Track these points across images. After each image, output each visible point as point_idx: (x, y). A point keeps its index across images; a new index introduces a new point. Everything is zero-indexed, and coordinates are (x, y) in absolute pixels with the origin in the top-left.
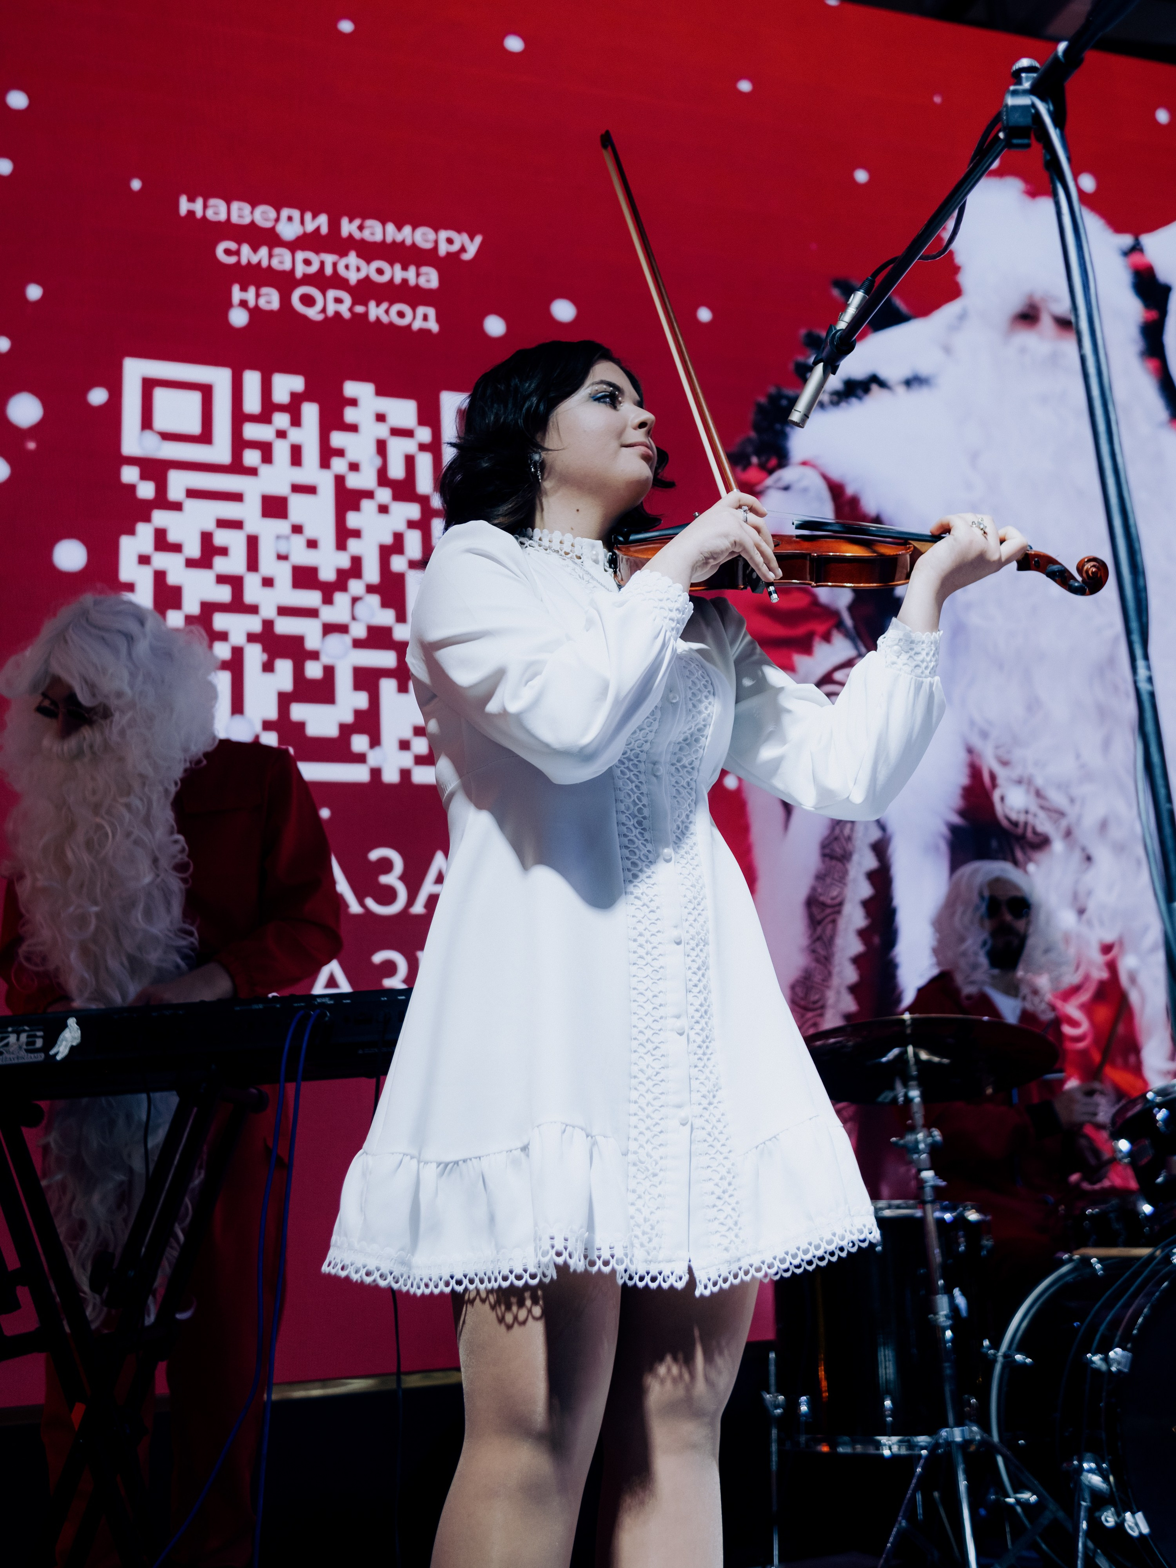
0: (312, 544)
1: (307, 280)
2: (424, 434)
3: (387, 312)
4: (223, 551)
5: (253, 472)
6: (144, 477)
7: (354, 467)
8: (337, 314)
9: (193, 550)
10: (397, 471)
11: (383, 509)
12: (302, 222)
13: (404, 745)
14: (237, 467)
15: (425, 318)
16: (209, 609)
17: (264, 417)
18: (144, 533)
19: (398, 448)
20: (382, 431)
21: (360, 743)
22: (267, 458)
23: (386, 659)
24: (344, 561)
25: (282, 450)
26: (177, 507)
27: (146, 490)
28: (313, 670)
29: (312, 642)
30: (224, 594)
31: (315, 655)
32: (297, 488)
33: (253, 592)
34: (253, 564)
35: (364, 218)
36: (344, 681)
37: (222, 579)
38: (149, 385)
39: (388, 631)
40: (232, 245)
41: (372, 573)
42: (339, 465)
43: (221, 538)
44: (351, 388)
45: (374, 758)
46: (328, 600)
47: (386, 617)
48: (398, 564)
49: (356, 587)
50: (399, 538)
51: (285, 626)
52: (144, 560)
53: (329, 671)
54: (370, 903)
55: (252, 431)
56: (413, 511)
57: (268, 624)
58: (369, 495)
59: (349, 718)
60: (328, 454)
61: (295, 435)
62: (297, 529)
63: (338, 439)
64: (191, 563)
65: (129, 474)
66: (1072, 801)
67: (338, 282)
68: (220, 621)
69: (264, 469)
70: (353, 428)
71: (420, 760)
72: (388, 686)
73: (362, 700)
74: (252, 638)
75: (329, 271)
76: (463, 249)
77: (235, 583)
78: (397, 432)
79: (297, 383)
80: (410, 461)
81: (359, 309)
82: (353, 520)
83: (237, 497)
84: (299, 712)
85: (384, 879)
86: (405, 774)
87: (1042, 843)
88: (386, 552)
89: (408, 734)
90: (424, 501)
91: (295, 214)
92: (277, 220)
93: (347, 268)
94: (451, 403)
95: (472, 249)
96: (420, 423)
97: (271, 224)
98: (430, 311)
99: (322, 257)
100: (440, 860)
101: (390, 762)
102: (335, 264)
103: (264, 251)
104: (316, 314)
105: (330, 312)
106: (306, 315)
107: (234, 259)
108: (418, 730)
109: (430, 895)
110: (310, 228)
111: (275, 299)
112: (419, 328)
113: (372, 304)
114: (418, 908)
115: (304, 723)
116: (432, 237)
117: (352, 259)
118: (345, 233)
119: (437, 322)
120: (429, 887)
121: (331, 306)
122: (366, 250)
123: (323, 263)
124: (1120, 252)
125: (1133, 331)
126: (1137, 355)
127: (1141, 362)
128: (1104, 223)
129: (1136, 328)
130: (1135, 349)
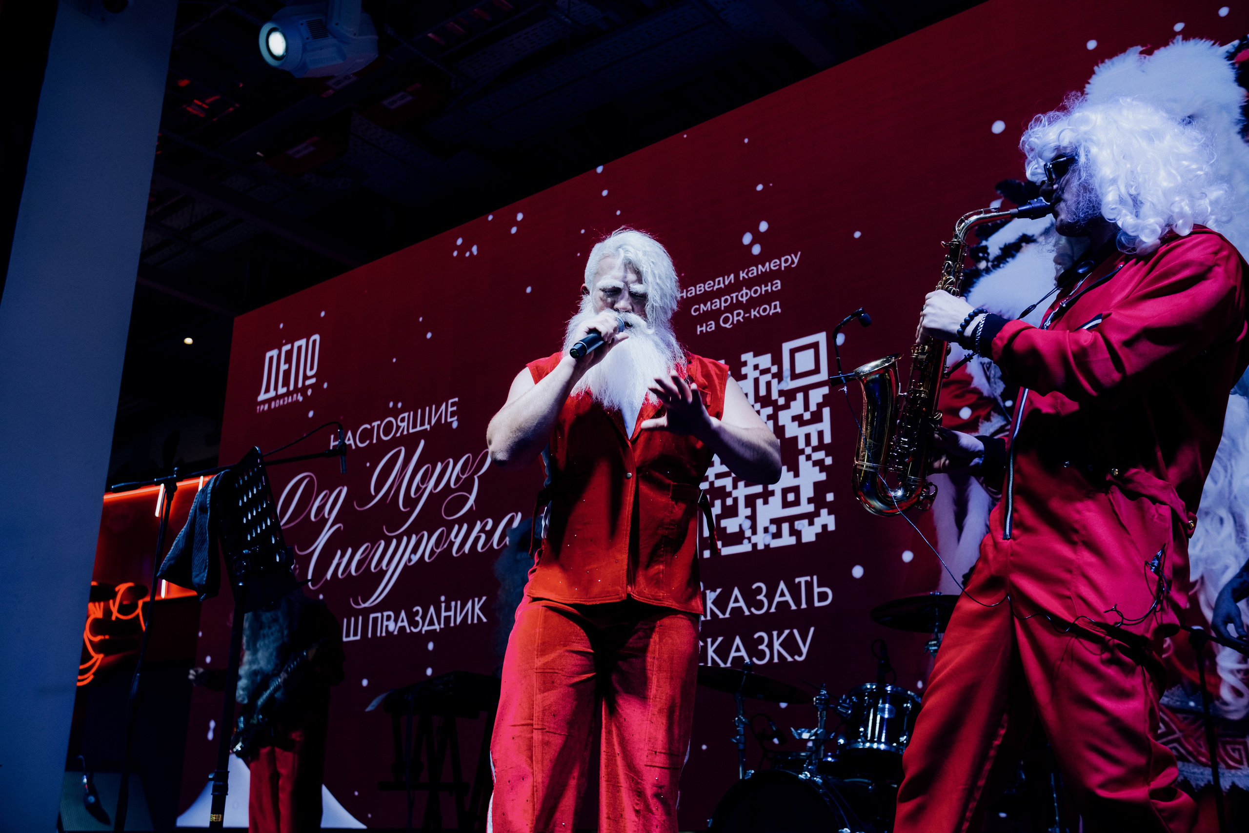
1: (726, 310)
2: (775, 369)
3: (758, 312)
8: (738, 321)
10: (763, 392)
12: (724, 282)
13: (766, 530)
19: (764, 379)
21: (748, 533)
28: (729, 501)
29: (729, 488)
31: (730, 494)
35: (748, 268)
36: (741, 503)
40: (697, 306)
45: (754, 539)
53: (736, 500)
54: (753, 610)
56: (769, 410)
57: (712, 483)
59: (743, 521)
67: (739, 305)
71: (773, 536)
73: (748, 512)
75: (735, 301)
76: (793, 262)
78: (763, 372)
80: (768, 384)
81: (747, 315)
84: (724, 523)
85: (759, 598)
86: (767, 544)
89: (767, 524)
90: (775, 404)
91: (721, 279)
92: (714, 286)
93: (742, 296)
94: (787, 347)
95: (796, 261)
96: (773, 364)
97: (711, 288)
98: (778, 303)
99: (732, 295)
100: (782, 585)
101: (761, 540)
102: (737, 296)
103: (709, 303)
104: (730, 325)
105: (735, 322)
106: (726, 328)
107: (698, 313)
108: (772, 521)
109: (778, 603)
110: (727, 283)
111: (713, 326)
112: (773, 314)
113: (752, 310)
114: (773, 610)
115: (725, 528)
116: (778, 263)
117: (744, 291)
118: (741, 279)
119: (780, 308)
120: (777, 599)
121: (736, 319)
122: (750, 283)
123: (732, 298)
124: (1226, 58)
125: (1236, 114)
126: (1239, 133)
127: (1243, 137)
128: (1212, 42)
129: (1239, 111)
130: (1237, 128)
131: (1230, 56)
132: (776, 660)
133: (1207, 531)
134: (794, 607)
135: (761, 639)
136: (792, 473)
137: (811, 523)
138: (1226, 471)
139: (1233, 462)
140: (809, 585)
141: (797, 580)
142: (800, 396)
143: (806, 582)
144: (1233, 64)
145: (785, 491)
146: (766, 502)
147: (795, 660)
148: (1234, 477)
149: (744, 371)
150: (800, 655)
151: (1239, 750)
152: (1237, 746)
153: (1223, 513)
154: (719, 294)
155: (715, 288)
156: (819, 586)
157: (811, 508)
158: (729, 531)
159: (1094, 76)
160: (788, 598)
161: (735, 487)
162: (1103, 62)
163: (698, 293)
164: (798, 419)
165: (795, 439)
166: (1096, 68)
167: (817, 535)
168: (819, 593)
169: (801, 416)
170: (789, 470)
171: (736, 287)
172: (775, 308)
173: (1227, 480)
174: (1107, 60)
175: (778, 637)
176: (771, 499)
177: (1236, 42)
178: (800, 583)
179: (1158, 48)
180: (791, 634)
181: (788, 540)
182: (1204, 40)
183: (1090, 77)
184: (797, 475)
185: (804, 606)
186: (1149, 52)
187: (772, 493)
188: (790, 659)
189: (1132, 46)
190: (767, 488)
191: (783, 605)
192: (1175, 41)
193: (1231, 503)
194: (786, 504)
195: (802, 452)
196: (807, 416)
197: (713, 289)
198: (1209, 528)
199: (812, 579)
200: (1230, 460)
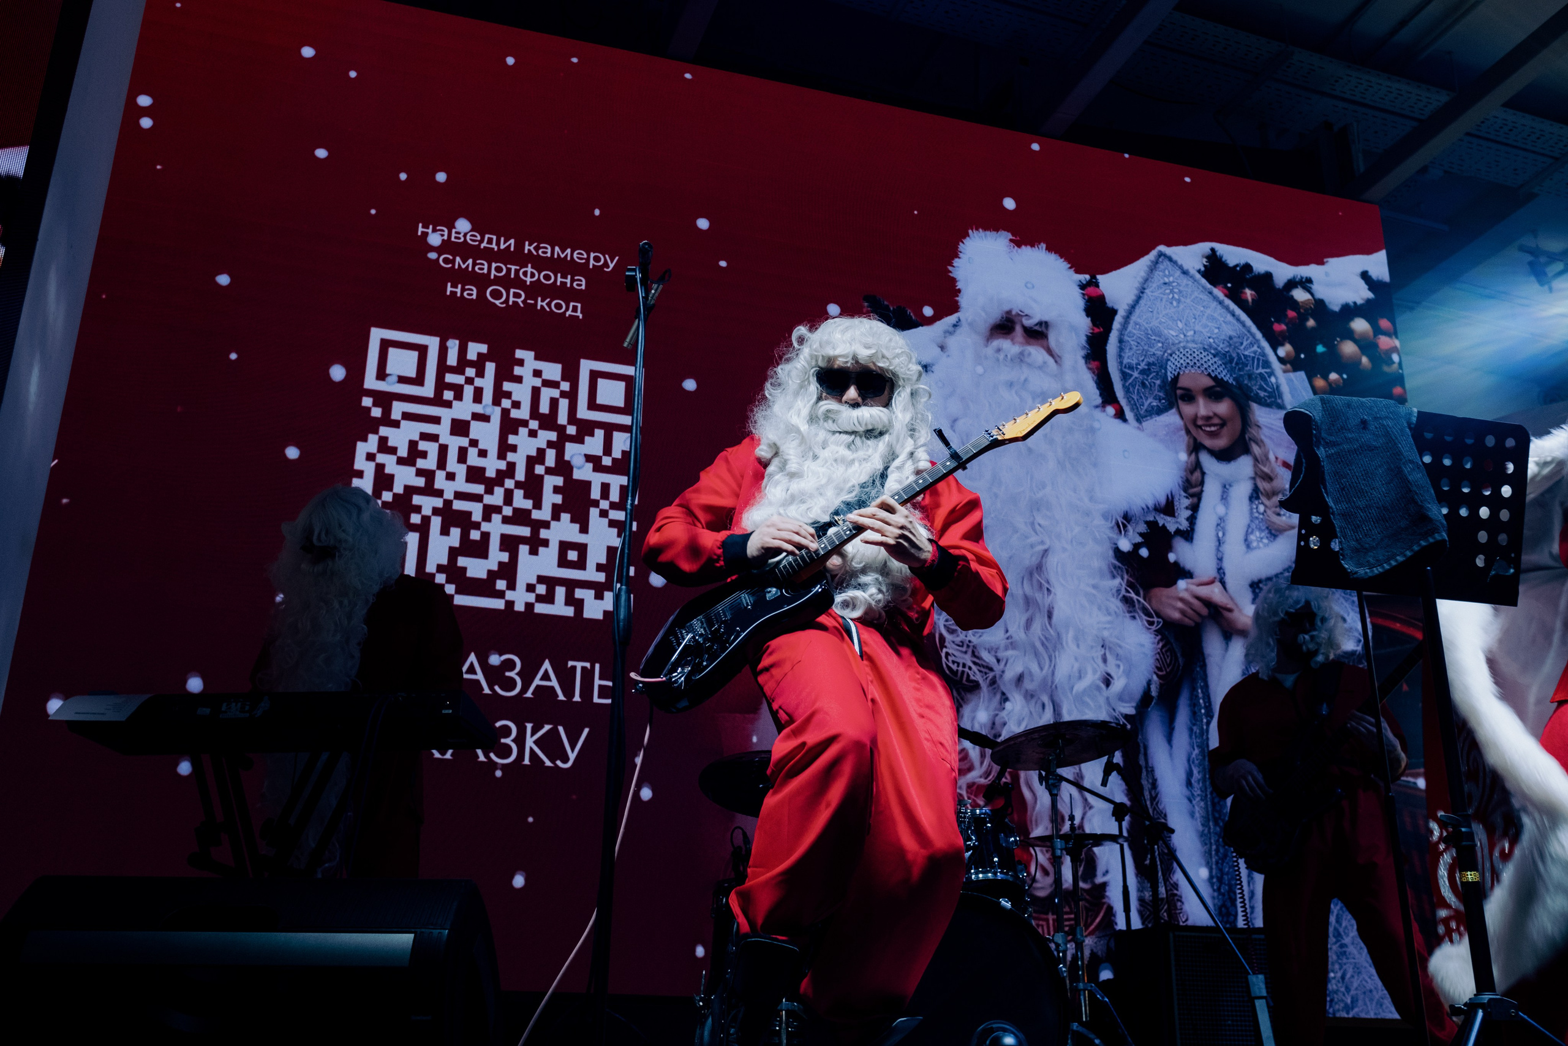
0: (483, 454)
1: (497, 281)
2: (565, 386)
3: (549, 304)
4: (424, 455)
5: (448, 405)
6: (375, 404)
7: (516, 405)
8: (516, 303)
9: (403, 452)
10: (544, 408)
11: (533, 434)
12: (498, 244)
13: (530, 588)
14: (437, 400)
15: (575, 309)
16: (410, 490)
17: (459, 370)
18: (373, 439)
19: (547, 393)
20: (538, 382)
21: (501, 585)
22: (459, 396)
23: (525, 531)
24: (502, 465)
25: (469, 391)
26: (396, 424)
27: (377, 412)
28: (475, 535)
29: (477, 516)
30: (420, 482)
31: (477, 526)
32: (477, 417)
33: (440, 481)
34: (442, 463)
35: (539, 243)
36: (494, 543)
37: (420, 473)
38: (385, 345)
39: (528, 512)
40: (451, 257)
41: (520, 475)
42: (506, 403)
43: (423, 446)
44: (519, 354)
45: (509, 594)
46: (489, 491)
47: (528, 504)
48: (539, 470)
49: (509, 483)
50: (541, 452)
51: (458, 505)
52: (370, 457)
53: (486, 536)
54: (496, 688)
55: (450, 378)
56: (553, 436)
57: (448, 504)
58: (525, 423)
59: (495, 568)
60: (499, 395)
61: (478, 382)
62: (474, 443)
63: (507, 386)
64: (401, 461)
65: (367, 402)
66: (998, 661)
67: (518, 283)
68: (417, 500)
69: (455, 403)
70: (519, 380)
71: (540, 599)
72: (524, 549)
73: (505, 557)
74: (436, 511)
75: (512, 275)
76: (606, 265)
77: (429, 475)
78: (548, 384)
79: (483, 348)
80: (554, 403)
81: (530, 302)
82: (512, 439)
83: (436, 420)
84: (462, 561)
85: (508, 674)
86: (529, 606)
87: (975, 687)
88: (531, 462)
89: (534, 581)
90: (561, 430)
91: (494, 238)
92: (482, 241)
93: (525, 274)
94: (586, 366)
95: (611, 266)
96: (564, 378)
97: (477, 243)
98: (579, 305)
99: (509, 266)
100: (547, 665)
101: (520, 598)
102: (517, 272)
103: (470, 261)
104: (501, 303)
105: (511, 303)
106: (494, 304)
107: (450, 266)
108: (541, 579)
109: (538, 687)
110: (502, 247)
111: (475, 292)
112: (570, 315)
113: (539, 299)
114: (529, 694)
115: (464, 569)
116: (585, 256)
117: (529, 269)
118: (526, 251)
119: (581, 313)
120: (537, 682)
121: (511, 299)
122: (540, 264)
123: (509, 270)
124: (1079, 286)
125: (1083, 340)
126: (1083, 357)
127: (1086, 363)
128: (1069, 266)
129: (1085, 338)
130: (1083, 353)
131: (1082, 287)
132: (527, 761)
133: (1031, 712)
134: (561, 697)
135: (506, 732)
136: (577, 526)
137: (599, 596)
138: (1051, 661)
139: (1057, 653)
140: (588, 675)
141: (571, 663)
142: (599, 433)
143: (583, 669)
144: (1083, 294)
145: (564, 546)
146: (534, 552)
147: (556, 766)
148: (1057, 667)
149: (517, 371)
150: (565, 760)
151: (1042, 926)
152: (1041, 923)
153: (1045, 699)
154: (490, 256)
155: (482, 246)
156: (601, 678)
157: (601, 577)
158: (469, 574)
159: (968, 238)
160: (554, 683)
161: (487, 517)
162: (977, 229)
163: (453, 239)
164: (594, 461)
165: (587, 485)
166: (970, 231)
167: (606, 613)
168: (600, 686)
169: (600, 458)
170: (573, 521)
171: (519, 258)
172: (574, 310)
173: (1051, 670)
174: (980, 230)
175: (534, 732)
176: (541, 550)
177: (1088, 277)
178: (574, 668)
179: (1026, 245)
180: (554, 732)
181: (560, 608)
182: (1063, 260)
183: (965, 238)
184: (584, 530)
185: (577, 698)
186: (1018, 243)
187: (545, 543)
188: (548, 763)
189: (1005, 230)
190: (538, 533)
191: (545, 692)
192: (1040, 247)
193: (1052, 691)
194: (563, 562)
195: (596, 504)
196: (607, 461)
197: (479, 245)
198: (1033, 710)
199: (593, 667)
200: (1054, 652)
